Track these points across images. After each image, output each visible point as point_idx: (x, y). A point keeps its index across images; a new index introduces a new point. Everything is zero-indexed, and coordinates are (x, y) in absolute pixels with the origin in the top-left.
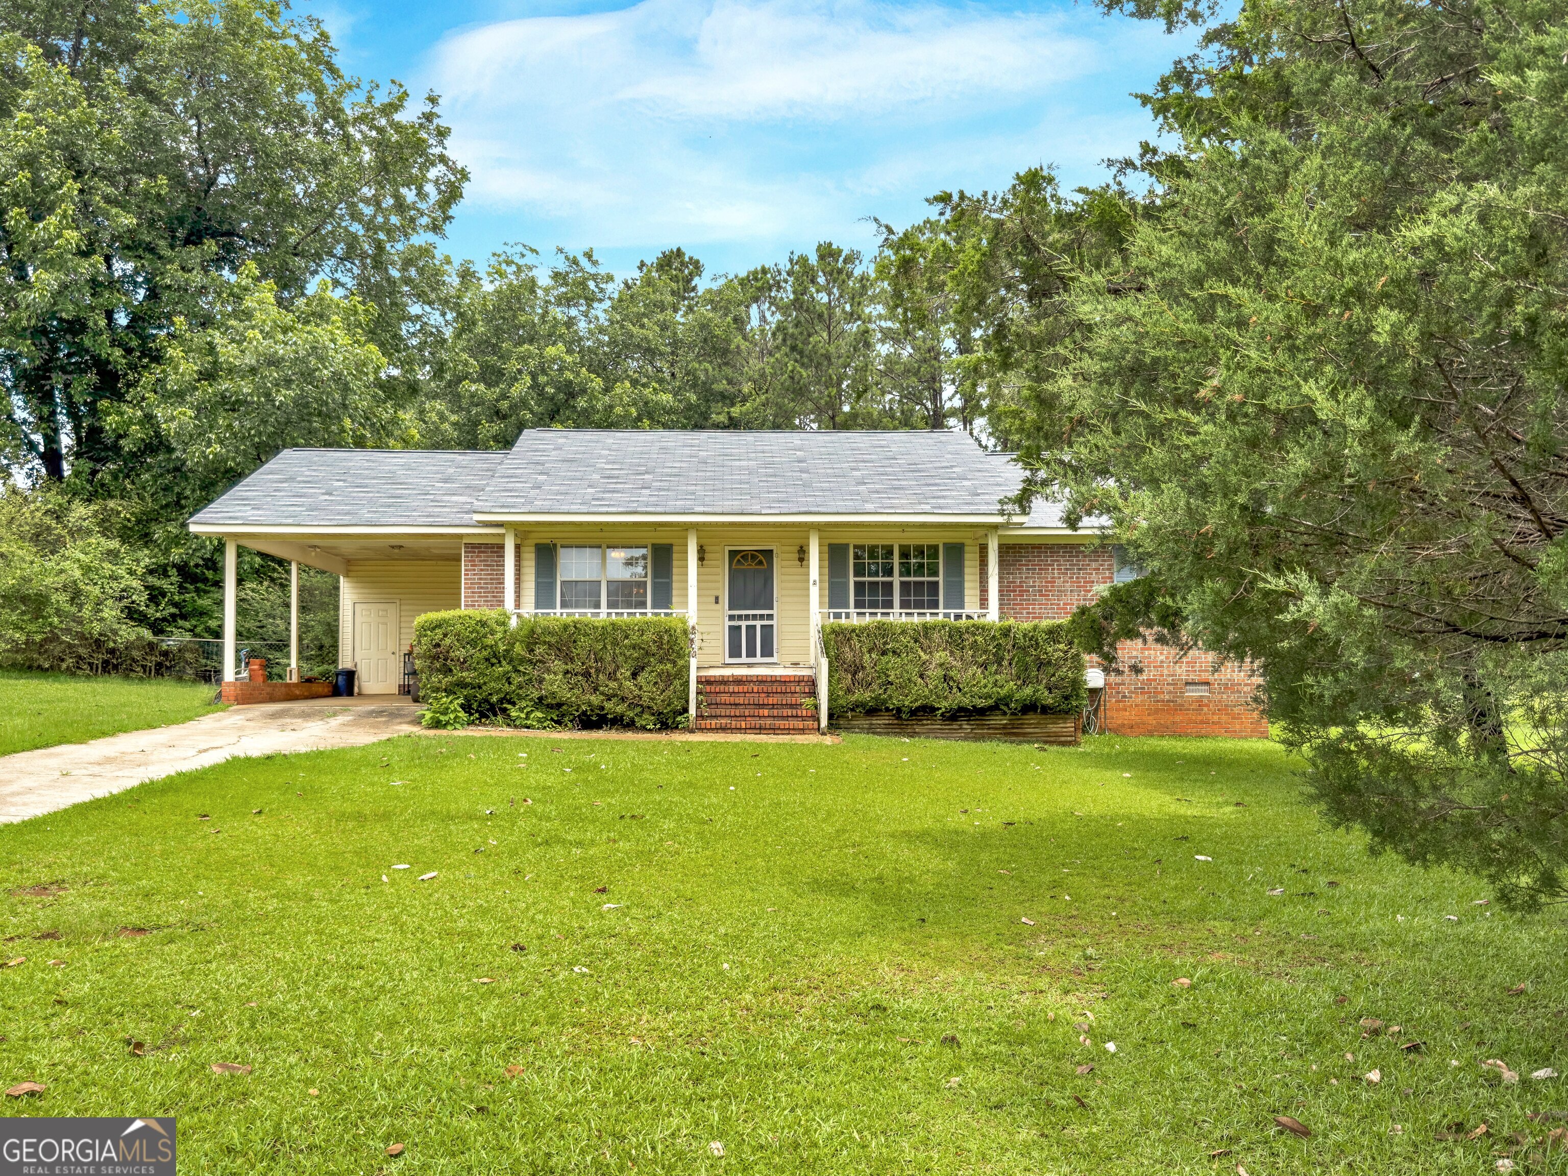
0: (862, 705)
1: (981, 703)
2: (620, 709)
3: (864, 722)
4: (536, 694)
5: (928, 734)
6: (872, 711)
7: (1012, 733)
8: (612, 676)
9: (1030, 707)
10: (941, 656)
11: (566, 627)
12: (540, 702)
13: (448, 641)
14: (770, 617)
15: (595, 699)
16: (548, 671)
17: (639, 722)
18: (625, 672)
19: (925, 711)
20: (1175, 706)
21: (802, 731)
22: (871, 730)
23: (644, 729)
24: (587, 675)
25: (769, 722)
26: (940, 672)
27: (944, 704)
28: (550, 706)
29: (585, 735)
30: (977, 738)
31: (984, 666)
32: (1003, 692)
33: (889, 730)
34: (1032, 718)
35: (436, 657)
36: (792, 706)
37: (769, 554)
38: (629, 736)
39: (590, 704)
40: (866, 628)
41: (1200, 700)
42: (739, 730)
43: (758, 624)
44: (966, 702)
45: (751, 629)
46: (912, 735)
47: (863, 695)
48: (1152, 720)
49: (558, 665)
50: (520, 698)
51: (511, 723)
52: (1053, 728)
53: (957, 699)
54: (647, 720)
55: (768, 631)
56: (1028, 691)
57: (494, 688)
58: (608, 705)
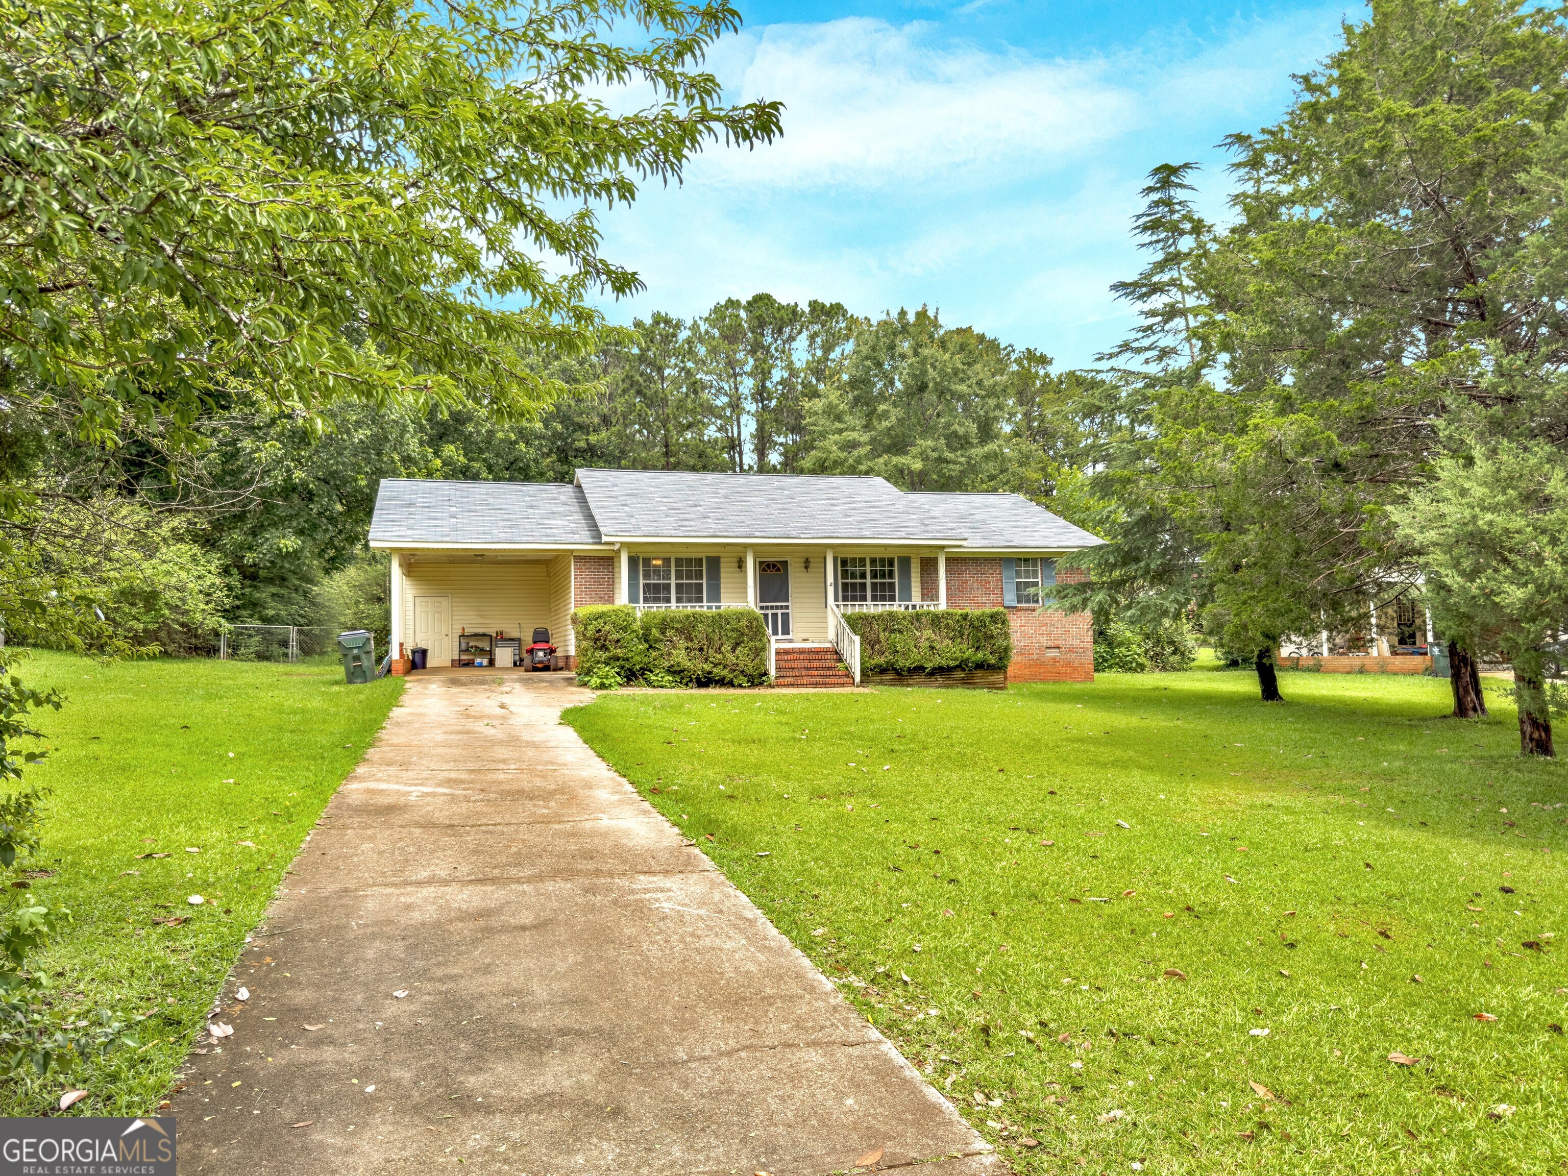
0: (878, 666)
1: (952, 664)
2: (724, 673)
3: (878, 678)
4: (667, 664)
5: (919, 684)
6: (883, 671)
7: (967, 682)
8: (719, 651)
9: (980, 666)
10: (928, 633)
11: (688, 617)
12: (670, 671)
13: (607, 628)
14: (787, 607)
15: (707, 667)
16: (674, 648)
17: (736, 682)
18: (727, 648)
19: (919, 669)
20: (1039, 664)
21: (843, 685)
22: (881, 683)
23: (740, 686)
24: (701, 650)
25: (818, 679)
26: (927, 644)
27: (929, 666)
28: (675, 672)
29: (703, 691)
30: (947, 686)
31: (953, 639)
32: (965, 656)
33: (893, 683)
34: (979, 673)
35: (597, 639)
36: (829, 668)
37: (785, 563)
38: (731, 691)
39: (703, 670)
40: (881, 616)
41: (1054, 659)
42: (802, 685)
43: (779, 612)
44: (944, 663)
45: (775, 616)
46: (908, 685)
47: (881, 660)
48: (1027, 672)
49: (682, 644)
50: (655, 666)
51: (649, 684)
52: (991, 679)
53: (937, 661)
54: (743, 680)
55: (786, 617)
56: (980, 655)
57: (638, 660)
58: (715, 670)
